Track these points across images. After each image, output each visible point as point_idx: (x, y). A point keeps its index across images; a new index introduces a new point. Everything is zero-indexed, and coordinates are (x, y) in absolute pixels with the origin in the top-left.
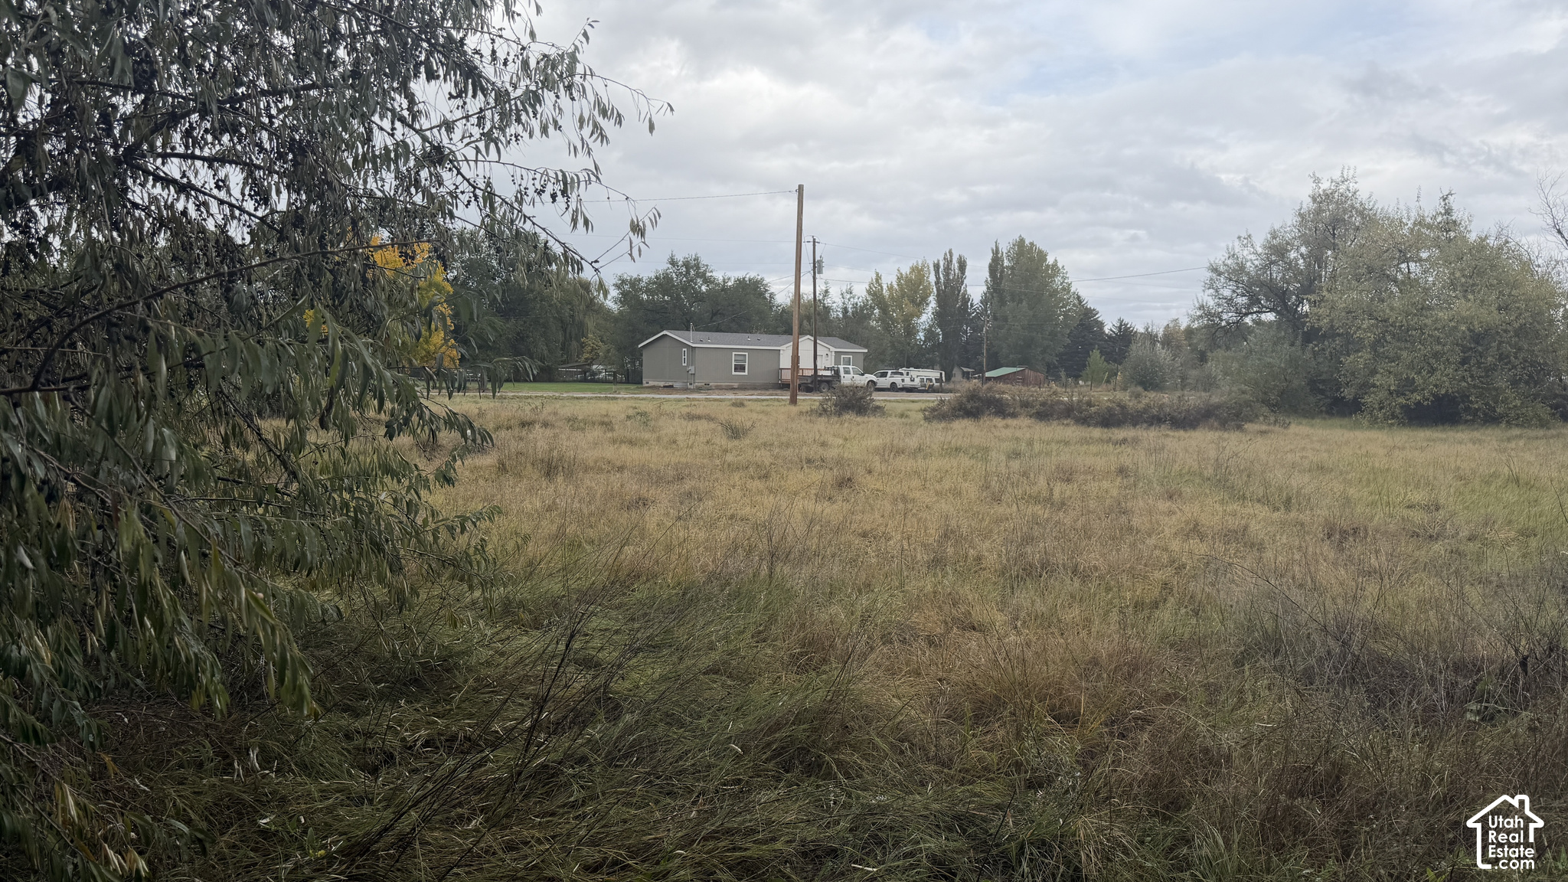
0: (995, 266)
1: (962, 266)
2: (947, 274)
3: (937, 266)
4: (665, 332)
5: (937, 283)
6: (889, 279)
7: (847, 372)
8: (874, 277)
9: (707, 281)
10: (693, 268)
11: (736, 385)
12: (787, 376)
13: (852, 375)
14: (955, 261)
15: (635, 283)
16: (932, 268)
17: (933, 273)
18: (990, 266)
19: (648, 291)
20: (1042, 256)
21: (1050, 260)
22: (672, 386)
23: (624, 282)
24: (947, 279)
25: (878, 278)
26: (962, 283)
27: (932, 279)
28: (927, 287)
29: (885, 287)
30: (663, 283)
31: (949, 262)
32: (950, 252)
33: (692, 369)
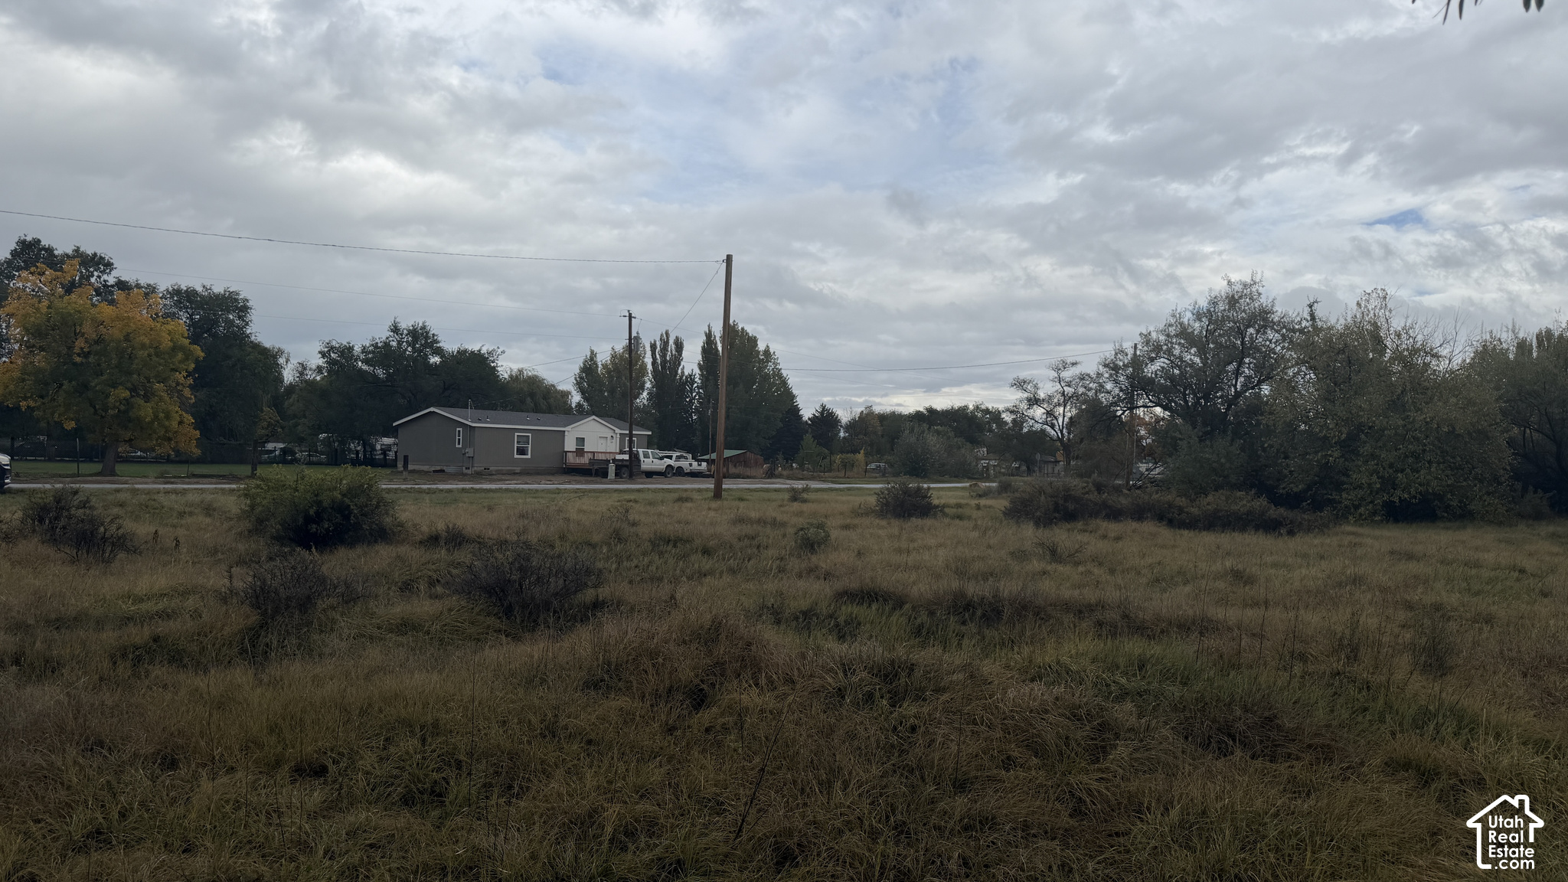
0: (708, 349)
1: (679, 346)
2: (663, 356)
3: (653, 347)
4: (432, 409)
5: (654, 363)
6: (603, 357)
7: (646, 456)
8: (589, 354)
9: (439, 351)
10: (421, 338)
11: (518, 470)
12: (572, 459)
13: (651, 459)
14: (671, 342)
15: (346, 351)
16: (648, 349)
17: (649, 354)
18: (703, 348)
19: (366, 361)
20: (753, 341)
21: (761, 347)
22: (442, 471)
23: (332, 349)
24: (664, 361)
25: (593, 355)
26: (679, 364)
27: (648, 360)
28: (644, 366)
29: (600, 364)
30: (381, 354)
31: (665, 343)
32: (667, 333)
33: (470, 452)
